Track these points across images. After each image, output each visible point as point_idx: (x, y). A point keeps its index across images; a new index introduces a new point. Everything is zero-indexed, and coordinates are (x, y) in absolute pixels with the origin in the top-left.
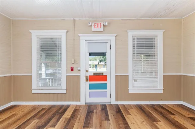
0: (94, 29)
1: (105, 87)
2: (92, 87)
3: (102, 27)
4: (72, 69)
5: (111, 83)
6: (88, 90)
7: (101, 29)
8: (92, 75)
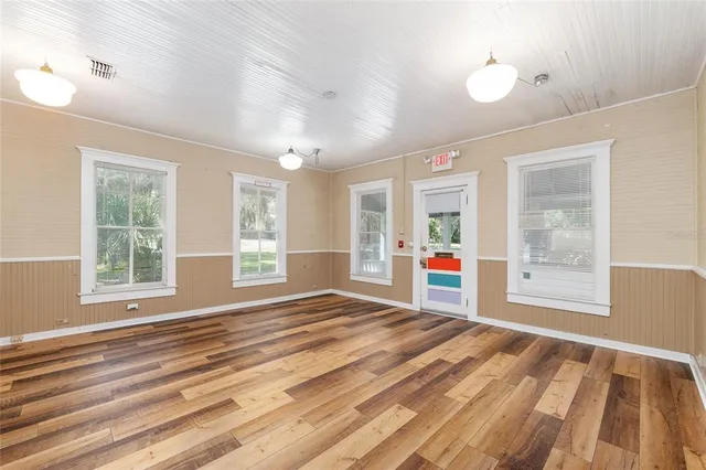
0: (435, 168)
1: (456, 282)
2: (432, 280)
3: (450, 162)
4: (401, 245)
5: (469, 274)
6: (426, 286)
7: (449, 166)
8: (433, 256)
